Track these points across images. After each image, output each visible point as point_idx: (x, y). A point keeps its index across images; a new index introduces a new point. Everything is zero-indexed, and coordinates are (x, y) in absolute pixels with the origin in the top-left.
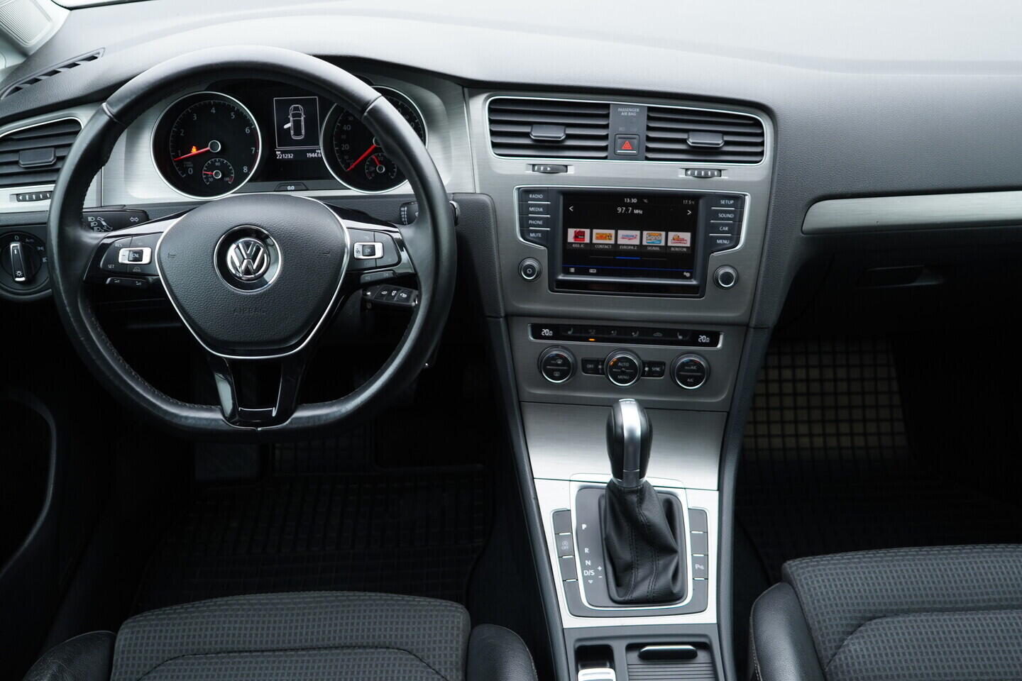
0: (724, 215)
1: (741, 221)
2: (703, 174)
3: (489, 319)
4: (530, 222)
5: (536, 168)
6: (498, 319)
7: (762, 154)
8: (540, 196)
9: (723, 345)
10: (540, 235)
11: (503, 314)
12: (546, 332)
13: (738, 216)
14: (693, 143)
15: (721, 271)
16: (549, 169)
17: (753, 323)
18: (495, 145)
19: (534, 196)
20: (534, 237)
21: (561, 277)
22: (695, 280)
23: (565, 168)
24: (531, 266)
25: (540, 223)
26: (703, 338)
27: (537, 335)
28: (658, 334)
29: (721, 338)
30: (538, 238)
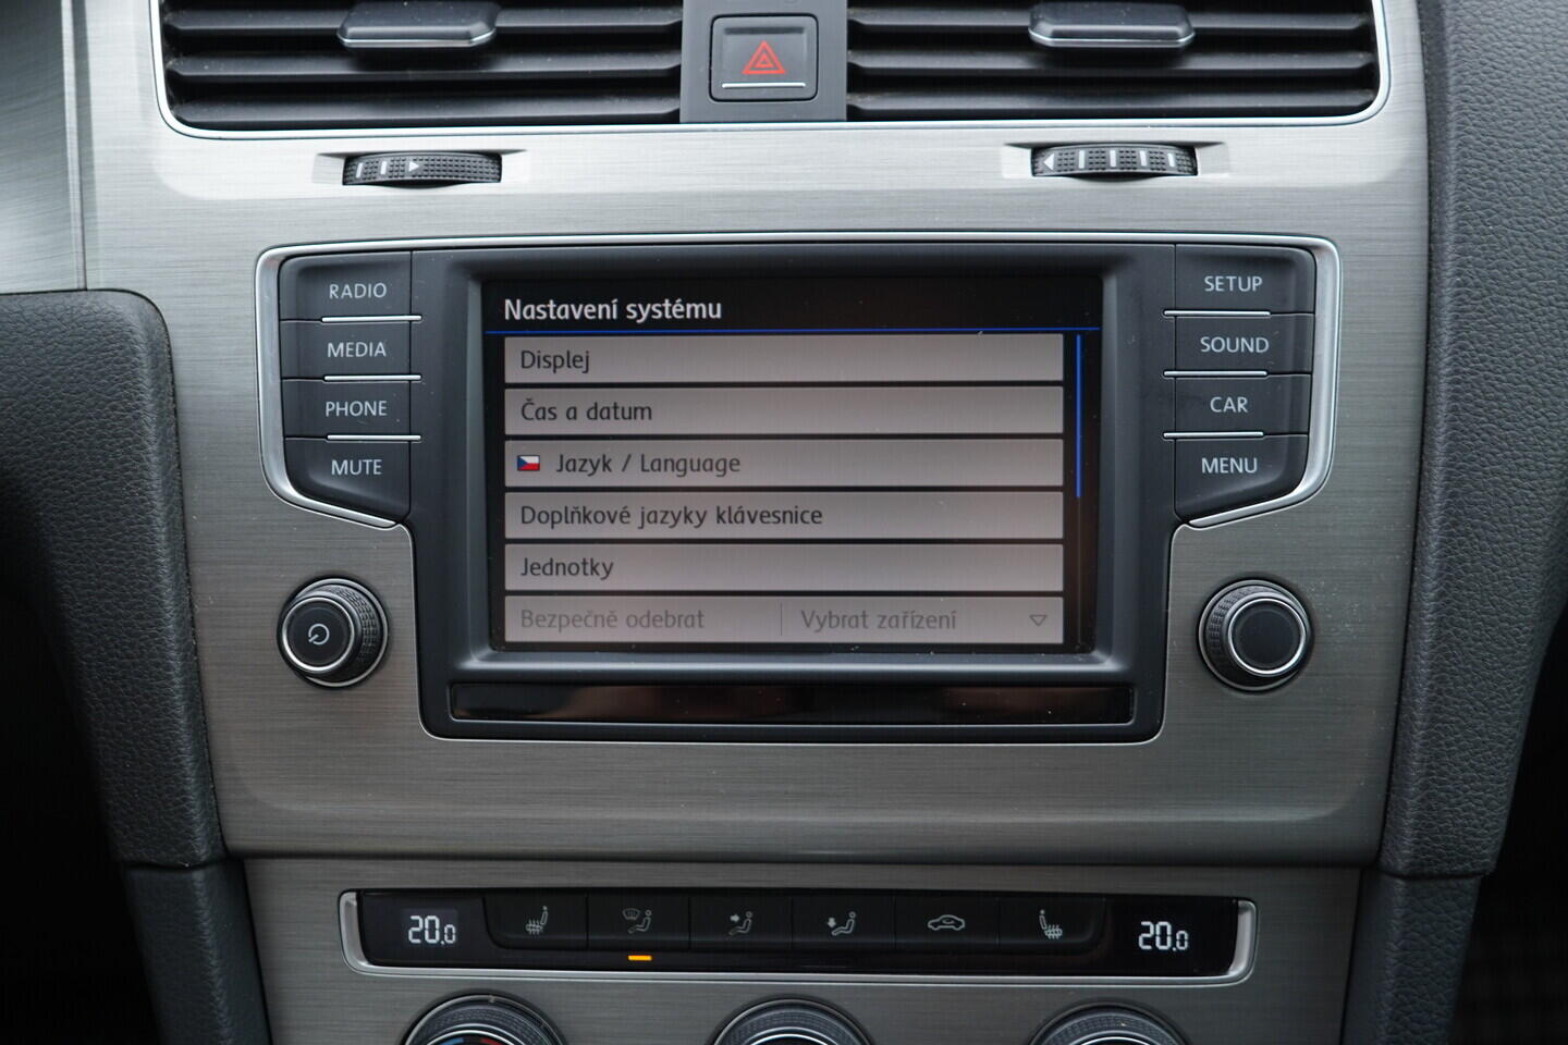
0: (1226, 344)
1: (1303, 369)
2: (1113, 163)
3: (137, 875)
4: (332, 407)
5: (360, 167)
6: (184, 876)
7: (1367, 80)
8: (375, 290)
9: (1255, 961)
10: (375, 466)
11: (203, 852)
12: (427, 927)
13: (1291, 340)
14: (1056, 35)
15: (1234, 605)
16: (413, 166)
17: (1401, 855)
18: (184, 94)
19: (347, 291)
20: (347, 478)
21: (475, 663)
22: (1108, 649)
23: (487, 164)
24: (330, 614)
25: (377, 409)
26: (1157, 934)
27: (383, 943)
28: (949, 922)
29: (1246, 923)
30: (364, 479)
